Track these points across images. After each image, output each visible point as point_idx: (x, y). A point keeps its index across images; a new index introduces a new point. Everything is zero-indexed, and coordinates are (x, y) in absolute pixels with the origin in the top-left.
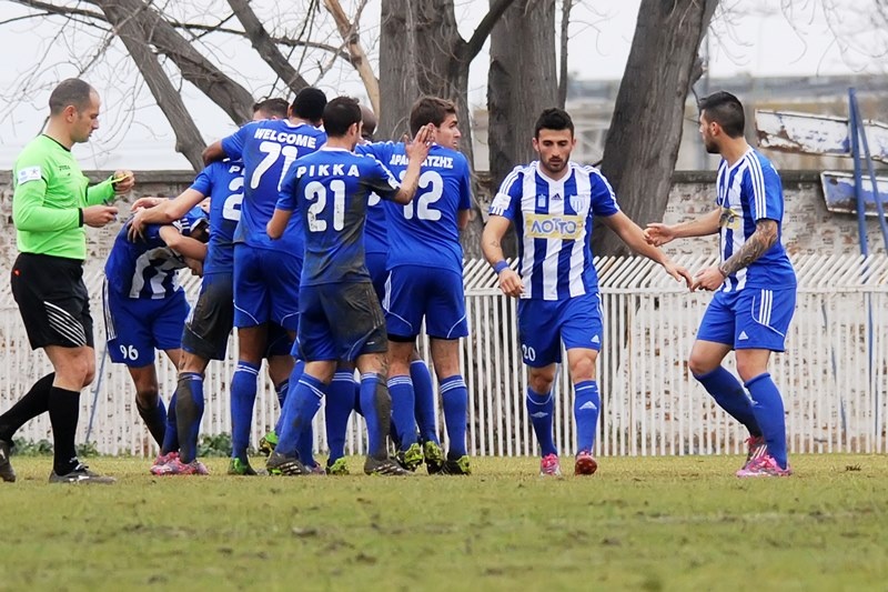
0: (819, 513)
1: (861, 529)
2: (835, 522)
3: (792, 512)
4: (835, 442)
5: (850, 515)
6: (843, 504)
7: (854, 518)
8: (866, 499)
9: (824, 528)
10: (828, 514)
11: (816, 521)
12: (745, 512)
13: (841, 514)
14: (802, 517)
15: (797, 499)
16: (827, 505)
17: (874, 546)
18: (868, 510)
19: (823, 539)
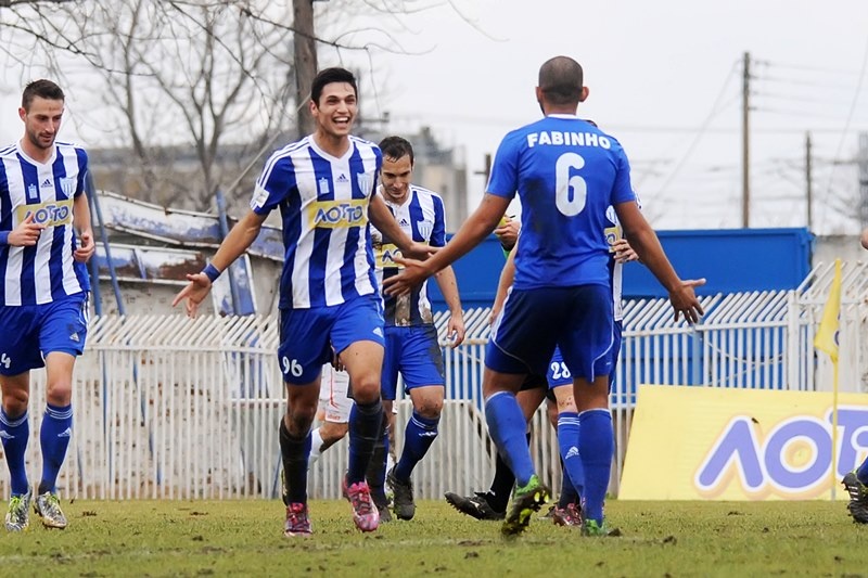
0: (59, 555)
1: (98, 569)
2: (74, 563)
3: (35, 554)
4: (71, 490)
5: (88, 556)
6: (80, 546)
7: (92, 559)
8: (103, 542)
9: (64, 569)
10: (69, 557)
11: (56, 563)
13: (79, 555)
14: (44, 558)
15: (38, 543)
16: (67, 548)
18: (104, 552)
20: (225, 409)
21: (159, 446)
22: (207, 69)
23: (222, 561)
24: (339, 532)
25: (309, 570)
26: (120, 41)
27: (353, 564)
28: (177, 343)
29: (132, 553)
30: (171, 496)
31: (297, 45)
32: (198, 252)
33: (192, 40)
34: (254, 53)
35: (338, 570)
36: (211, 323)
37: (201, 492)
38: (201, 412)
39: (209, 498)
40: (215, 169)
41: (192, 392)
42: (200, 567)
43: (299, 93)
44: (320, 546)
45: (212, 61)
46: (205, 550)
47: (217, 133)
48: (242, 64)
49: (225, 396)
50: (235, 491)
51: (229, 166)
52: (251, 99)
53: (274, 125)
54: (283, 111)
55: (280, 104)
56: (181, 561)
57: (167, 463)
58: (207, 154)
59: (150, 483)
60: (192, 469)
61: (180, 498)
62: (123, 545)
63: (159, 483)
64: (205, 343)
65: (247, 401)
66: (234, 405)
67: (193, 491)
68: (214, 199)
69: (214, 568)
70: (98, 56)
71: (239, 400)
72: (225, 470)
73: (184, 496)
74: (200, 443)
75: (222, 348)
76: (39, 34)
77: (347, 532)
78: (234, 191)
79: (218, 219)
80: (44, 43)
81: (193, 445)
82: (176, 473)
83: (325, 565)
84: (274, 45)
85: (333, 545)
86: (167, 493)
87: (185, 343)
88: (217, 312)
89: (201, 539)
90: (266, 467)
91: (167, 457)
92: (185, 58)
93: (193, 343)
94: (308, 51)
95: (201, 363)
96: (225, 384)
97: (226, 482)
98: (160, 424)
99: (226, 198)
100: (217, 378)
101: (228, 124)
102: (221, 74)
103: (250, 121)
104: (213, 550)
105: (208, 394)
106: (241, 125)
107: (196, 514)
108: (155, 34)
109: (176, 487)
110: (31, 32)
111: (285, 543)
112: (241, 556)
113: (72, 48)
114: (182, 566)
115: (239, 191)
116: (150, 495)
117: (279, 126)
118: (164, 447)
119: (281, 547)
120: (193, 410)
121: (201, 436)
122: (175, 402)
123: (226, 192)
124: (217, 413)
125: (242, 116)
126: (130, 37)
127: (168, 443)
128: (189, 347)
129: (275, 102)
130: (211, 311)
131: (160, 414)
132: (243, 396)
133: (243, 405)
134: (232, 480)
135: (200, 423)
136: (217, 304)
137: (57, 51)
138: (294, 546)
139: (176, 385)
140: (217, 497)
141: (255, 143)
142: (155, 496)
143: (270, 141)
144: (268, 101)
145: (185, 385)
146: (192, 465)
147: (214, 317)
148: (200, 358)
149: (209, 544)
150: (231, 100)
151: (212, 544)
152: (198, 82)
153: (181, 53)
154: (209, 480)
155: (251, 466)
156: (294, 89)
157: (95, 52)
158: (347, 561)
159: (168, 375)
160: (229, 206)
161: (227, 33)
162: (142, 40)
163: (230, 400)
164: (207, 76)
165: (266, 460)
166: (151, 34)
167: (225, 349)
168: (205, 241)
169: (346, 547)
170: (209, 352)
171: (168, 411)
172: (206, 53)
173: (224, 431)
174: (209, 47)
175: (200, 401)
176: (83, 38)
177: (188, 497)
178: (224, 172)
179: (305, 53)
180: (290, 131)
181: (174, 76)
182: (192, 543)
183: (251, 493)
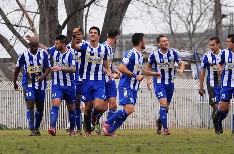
0: (150, 144)
1: (161, 148)
2: (154, 146)
3: (143, 143)
4: (154, 126)
5: (158, 144)
6: (156, 141)
7: (159, 145)
8: (162, 140)
9: (151, 148)
10: (152, 144)
11: (149, 146)
12: (132, 144)
13: (155, 144)
14: (146, 145)
15: (144, 140)
16: (152, 142)
17: (164, 152)
18: (162, 143)
19: (151, 150)
20: (196, 104)
21: (178, 114)
22: (191, 12)
23: (194, 146)
24: (226, 138)
25: (218, 148)
26: (168, 5)
27: (230, 147)
28: (183, 87)
29: (170, 143)
30: (181, 128)
31: (215, 6)
32: (188, 62)
33: (187, 4)
34: (204, 8)
35: (226, 148)
36: (192, 81)
37: (189, 127)
38: (189, 105)
39: (191, 129)
40: (193, 39)
41: (187, 100)
42: (188, 147)
43: (216, 19)
44: (221, 142)
45: (193, 10)
46: (190, 143)
47: (194, 30)
48: (201, 11)
49: (196, 101)
50: (198, 127)
51: (197, 39)
52: (203, 21)
53: (209, 28)
54: (212, 24)
55: (211, 22)
56: (183, 146)
57: (180, 119)
58: (191, 35)
59: (175, 124)
60: (187, 121)
61: (183, 128)
62: (167, 141)
63: (178, 124)
64: (190, 87)
65: (202, 102)
66: (198, 103)
67: (187, 127)
68: (193, 48)
69: (192, 148)
70: (162, 9)
71: (199, 102)
72: (196, 121)
73: (184, 128)
74: (189, 114)
75: (195, 88)
76: (145, 2)
77: (229, 138)
78: (199, 45)
79: (194, 53)
80: (147, 5)
81: (187, 114)
82: (182, 122)
83: (222, 147)
84: (210, 6)
85: (225, 141)
86: (180, 127)
87: (185, 87)
88: (193, 78)
89: (188, 140)
90: (207, 120)
91: (180, 117)
92: (185, 9)
93: (187, 87)
94: (219, 7)
95: (189, 92)
96: (196, 98)
97: (196, 124)
98: (178, 109)
99: (196, 47)
100: (193, 96)
101: (197, 27)
102: (195, 14)
103: (203, 26)
104: (192, 143)
105: (191, 100)
106: (200, 27)
107: (187, 133)
108: (177, 3)
109: (182, 126)
110: (143, 2)
111: (211, 141)
112: (199, 144)
113: (154, 6)
114: (183, 147)
115: (200, 45)
116: (175, 128)
117: (211, 28)
118: (179, 115)
119: (210, 142)
120: (187, 105)
121: (189, 112)
122: (182, 103)
123: (196, 46)
124: (193, 106)
125: (201, 25)
126: (170, 4)
127: (180, 113)
128: (186, 88)
129: (210, 22)
130: (192, 78)
131: (178, 106)
132: (200, 101)
133: (200, 103)
134: (197, 124)
135: (189, 108)
136: (194, 76)
137: (150, 7)
138: (214, 142)
139: (182, 98)
140: (193, 128)
141: (204, 33)
142: (176, 128)
143: (208, 32)
144: (208, 21)
145: (185, 98)
146: (187, 120)
147: (193, 80)
148: (189, 91)
149: (190, 141)
150: (198, 21)
151: (192, 141)
152: (189, 16)
153: (184, 8)
154: (191, 124)
155: (203, 120)
156: (215, 18)
157: (161, 8)
158: (228, 146)
159: (180, 95)
160: (197, 50)
161: (197, 2)
162: (174, 4)
163: (197, 102)
164: (191, 14)
165: (207, 119)
166: (176, 3)
167: (196, 88)
168: (190, 59)
169: (228, 142)
170: (191, 89)
171: (180, 105)
172: (191, 8)
173: (195, 110)
174: (192, 6)
175: (189, 102)
176: (157, 4)
177: (185, 128)
178: (196, 40)
179: (218, 8)
180: (213, 29)
181: (182, 14)
182: (186, 141)
183: (203, 127)
